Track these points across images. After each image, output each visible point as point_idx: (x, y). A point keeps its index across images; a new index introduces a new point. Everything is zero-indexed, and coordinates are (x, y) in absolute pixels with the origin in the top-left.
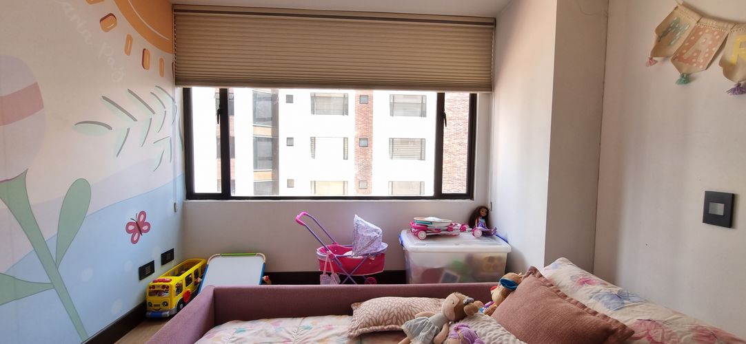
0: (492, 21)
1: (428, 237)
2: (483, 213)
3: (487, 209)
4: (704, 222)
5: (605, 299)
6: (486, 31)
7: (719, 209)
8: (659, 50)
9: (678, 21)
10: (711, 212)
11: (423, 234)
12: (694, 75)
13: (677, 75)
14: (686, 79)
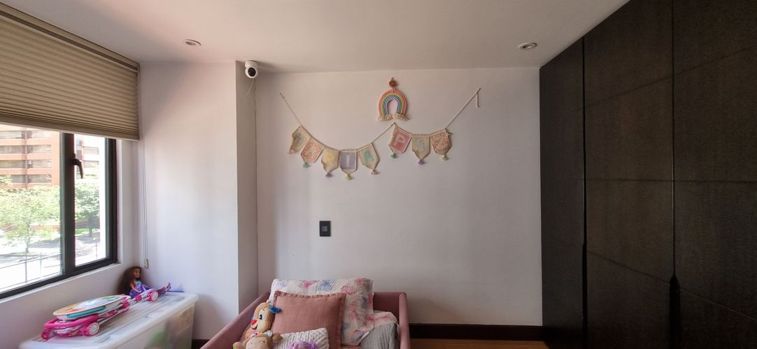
0: (135, 65)
1: (103, 328)
2: (137, 274)
3: (139, 268)
4: (321, 236)
5: (323, 288)
6: (130, 73)
7: (325, 229)
8: (294, 148)
9: (300, 134)
10: (323, 230)
11: (94, 327)
12: (310, 164)
13: (303, 163)
14: (307, 165)
